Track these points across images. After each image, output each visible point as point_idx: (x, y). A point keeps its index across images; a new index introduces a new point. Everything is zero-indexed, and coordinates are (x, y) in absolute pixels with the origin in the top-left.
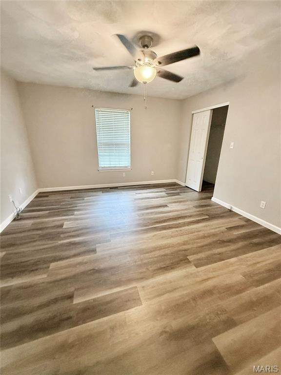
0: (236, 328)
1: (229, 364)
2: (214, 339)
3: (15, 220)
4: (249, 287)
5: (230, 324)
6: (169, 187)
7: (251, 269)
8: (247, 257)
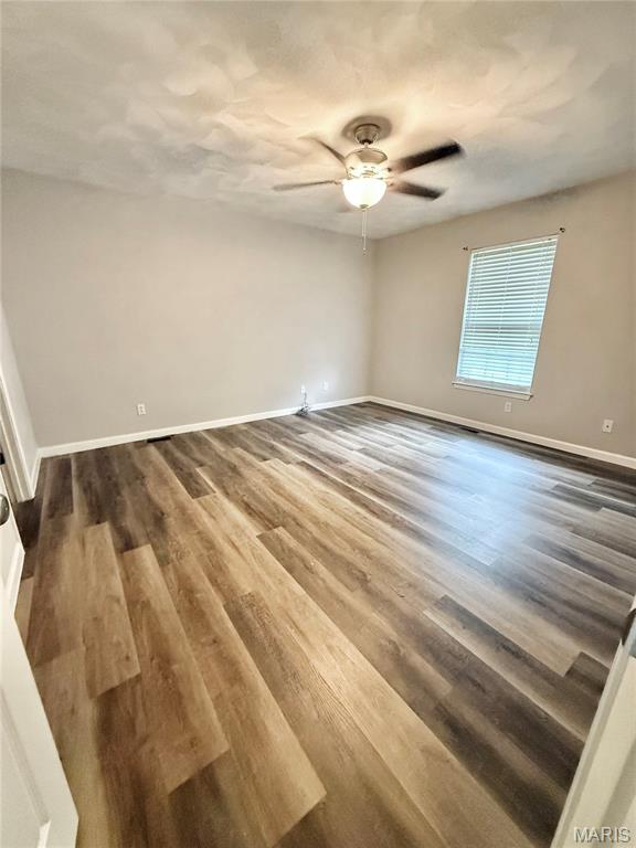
0: (157, 565)
1: (125, 553)
2: (150, 546)
3: (297, 415)
4: (224, 596)
5: (163, 561)
6: (616, 483)
7: (274, 611)
8: (315, 615)
